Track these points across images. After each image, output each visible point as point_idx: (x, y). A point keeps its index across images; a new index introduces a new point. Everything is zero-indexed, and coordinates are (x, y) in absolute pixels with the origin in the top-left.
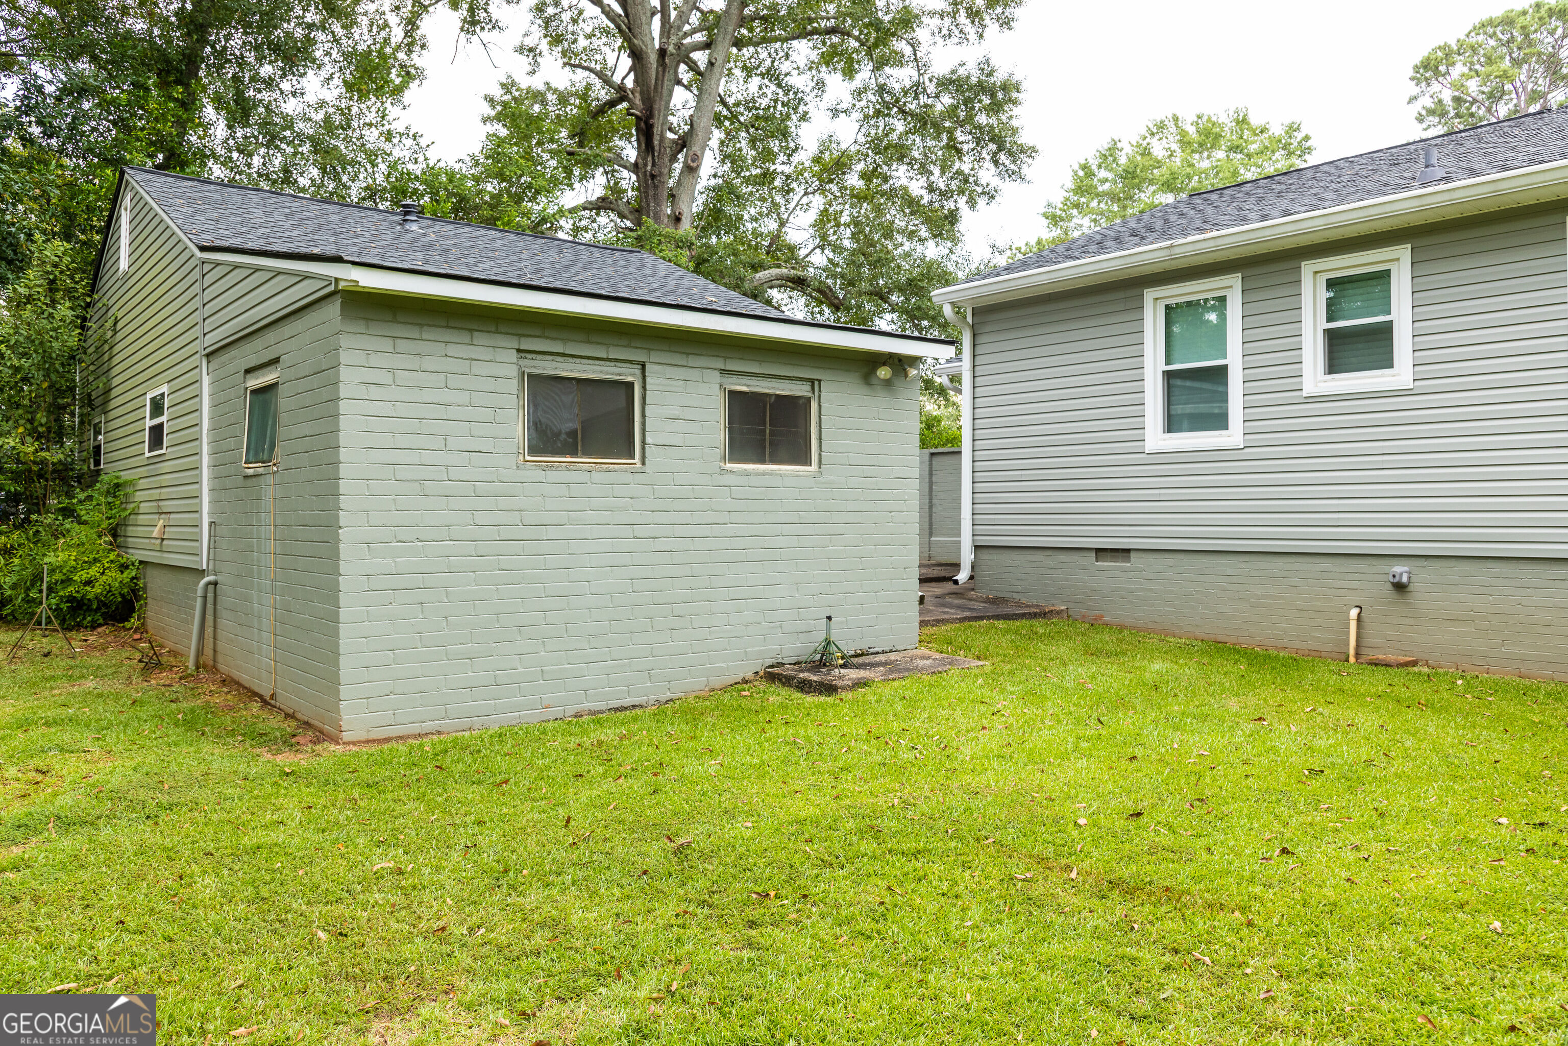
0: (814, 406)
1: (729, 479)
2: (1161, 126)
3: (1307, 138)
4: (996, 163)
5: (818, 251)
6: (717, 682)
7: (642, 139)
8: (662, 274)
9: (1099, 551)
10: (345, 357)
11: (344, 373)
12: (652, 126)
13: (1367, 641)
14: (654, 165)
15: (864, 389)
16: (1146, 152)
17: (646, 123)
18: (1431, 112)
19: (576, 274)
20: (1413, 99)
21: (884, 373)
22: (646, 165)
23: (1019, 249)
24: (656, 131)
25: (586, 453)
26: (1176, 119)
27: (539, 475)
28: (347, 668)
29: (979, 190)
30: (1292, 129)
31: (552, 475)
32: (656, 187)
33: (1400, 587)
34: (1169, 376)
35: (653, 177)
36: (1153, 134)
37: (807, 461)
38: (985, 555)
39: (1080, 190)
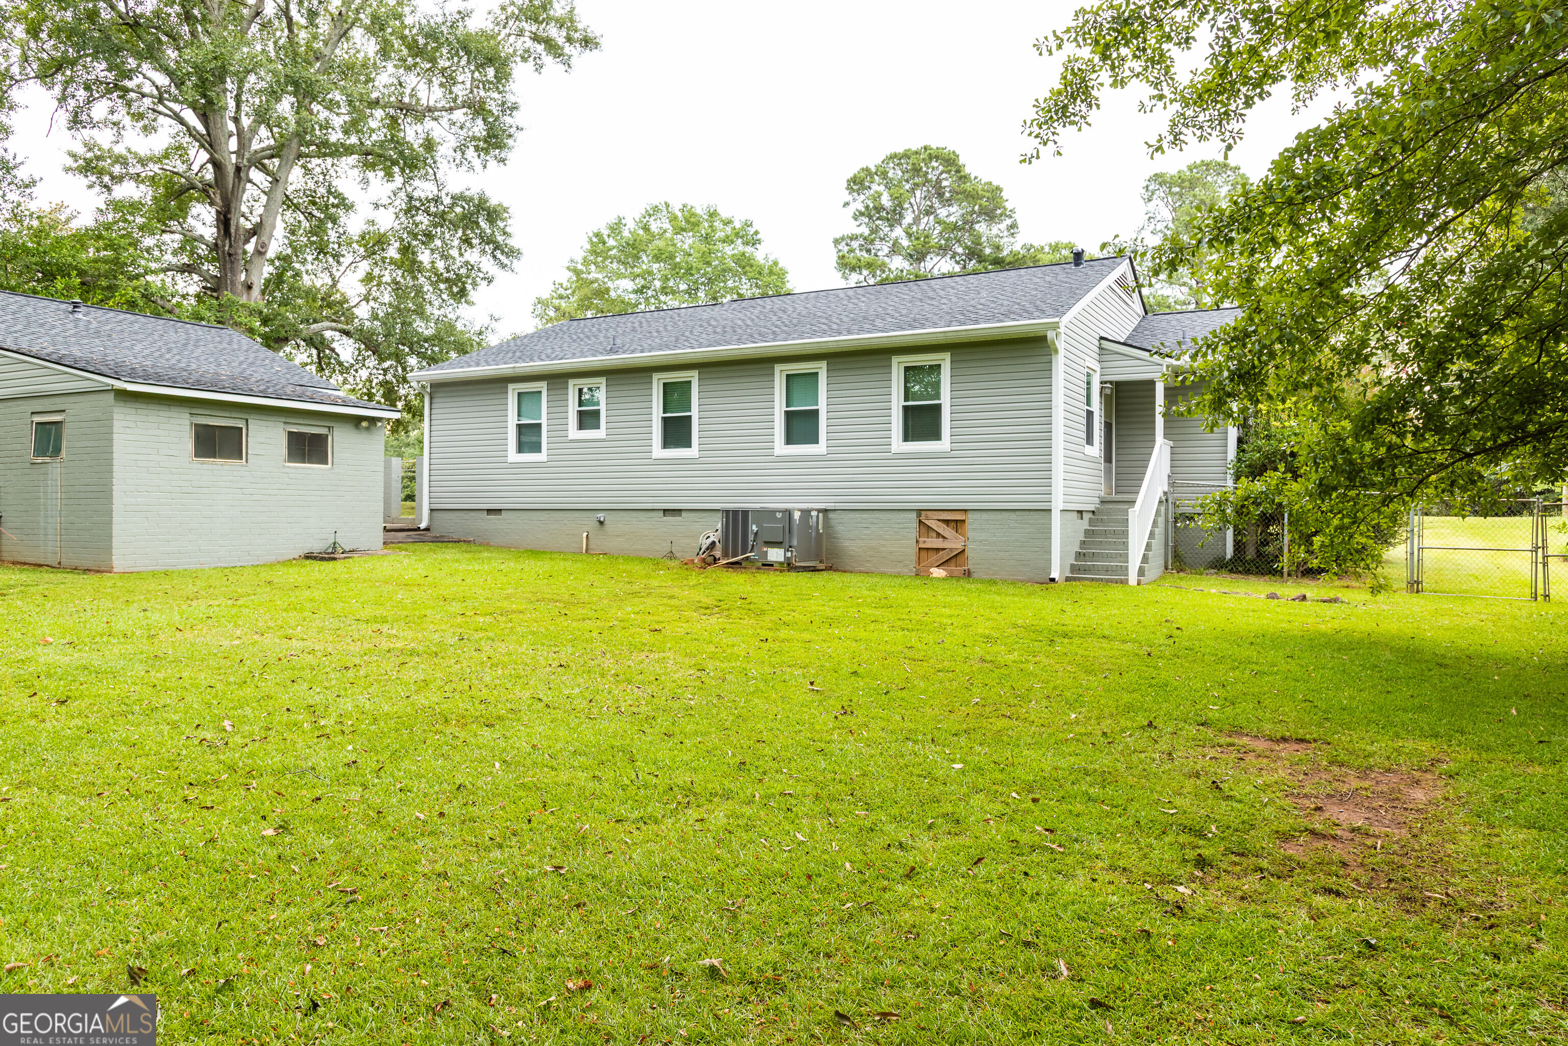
0: (330, 438)
1: (287, 470)
2: (656, 209)
3: (756, 233)
4: (494, 257)
5: (364, 303)
6: (281, 559)
7: (222, 227)
8: (245, 347)
9: (488, 510)
10: (115, 416)
11: (115, 423)
12: (229, 219)
13: (591, 546)
14: (231, 246)
15: (356, 431)
16: (646, 228)
17: (225, 216)
18: (862, 214)
19: (192, 352)
20: (846, 204)
21: (364, 424)
22: (224, 246)
23: (561, 285)
24: (233, 223)
25: (220, 457)
26: (667, 205)
27: (199, 466)
28: (116, 542)
29: (481, 275)
30: (748, 224)
31: (205, 466)
32: (232, 262)
33: (601, 523)
34: (519, 426)
35: (230, 255)
36: (650, 216)
37: (326, 463)
38: (435, 514)
39: (594, 252)
